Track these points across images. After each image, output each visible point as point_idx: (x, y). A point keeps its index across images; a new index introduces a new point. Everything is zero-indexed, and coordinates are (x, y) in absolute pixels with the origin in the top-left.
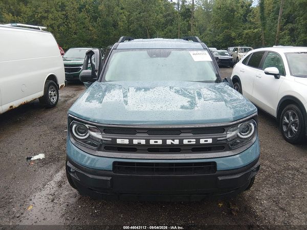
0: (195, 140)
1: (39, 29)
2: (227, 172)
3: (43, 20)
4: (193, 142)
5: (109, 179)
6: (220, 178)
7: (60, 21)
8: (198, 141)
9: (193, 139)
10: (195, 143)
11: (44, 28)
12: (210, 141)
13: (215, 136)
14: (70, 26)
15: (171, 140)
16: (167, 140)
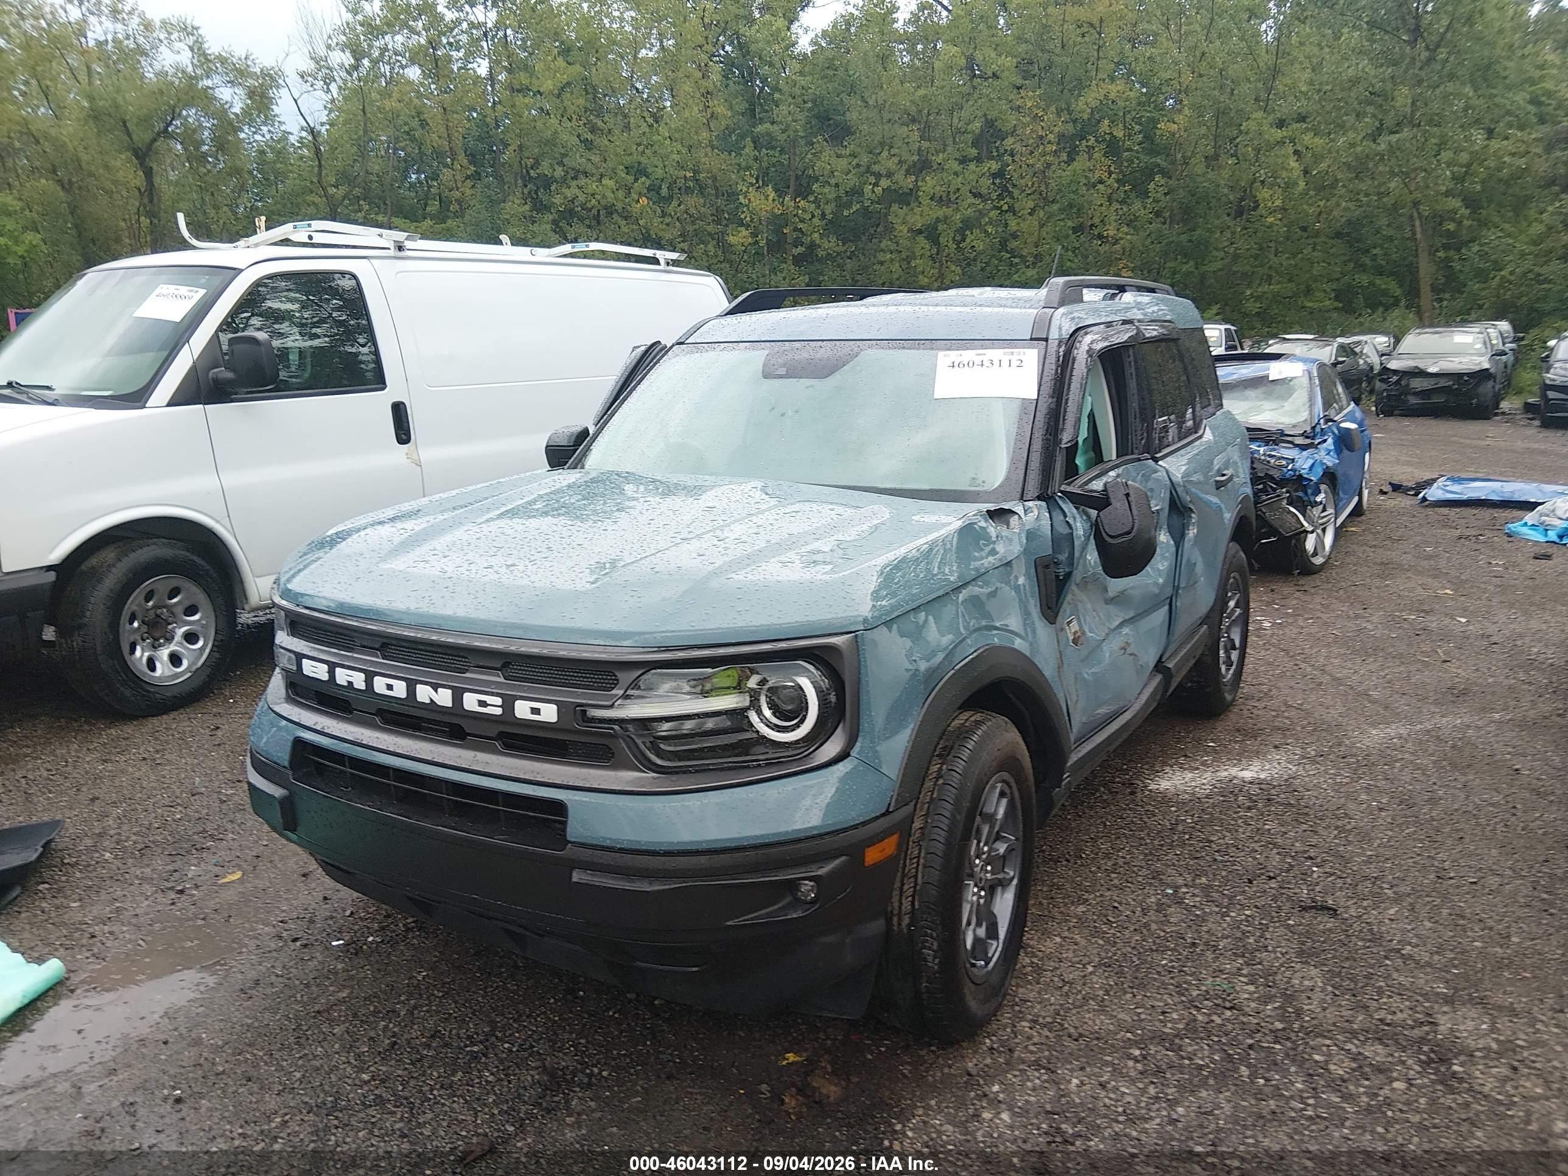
0: (498, 701)
1: (655, 261)
2: (607, 858)
3: (895, 207)
4: (494, 706)
5: (277, 795)
6: (577, 876)
7: (968, 206)
8: (508, 704)
9: (493, 694)
10: (498, 711)
11: (674, 256)
12: (549, 713)
13: (575, 696)
14: (1013, 225)
15: (429, 688)
16: (419, 686)
